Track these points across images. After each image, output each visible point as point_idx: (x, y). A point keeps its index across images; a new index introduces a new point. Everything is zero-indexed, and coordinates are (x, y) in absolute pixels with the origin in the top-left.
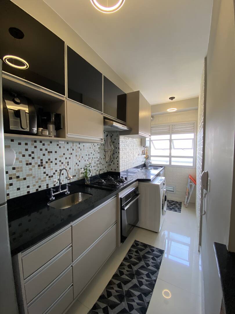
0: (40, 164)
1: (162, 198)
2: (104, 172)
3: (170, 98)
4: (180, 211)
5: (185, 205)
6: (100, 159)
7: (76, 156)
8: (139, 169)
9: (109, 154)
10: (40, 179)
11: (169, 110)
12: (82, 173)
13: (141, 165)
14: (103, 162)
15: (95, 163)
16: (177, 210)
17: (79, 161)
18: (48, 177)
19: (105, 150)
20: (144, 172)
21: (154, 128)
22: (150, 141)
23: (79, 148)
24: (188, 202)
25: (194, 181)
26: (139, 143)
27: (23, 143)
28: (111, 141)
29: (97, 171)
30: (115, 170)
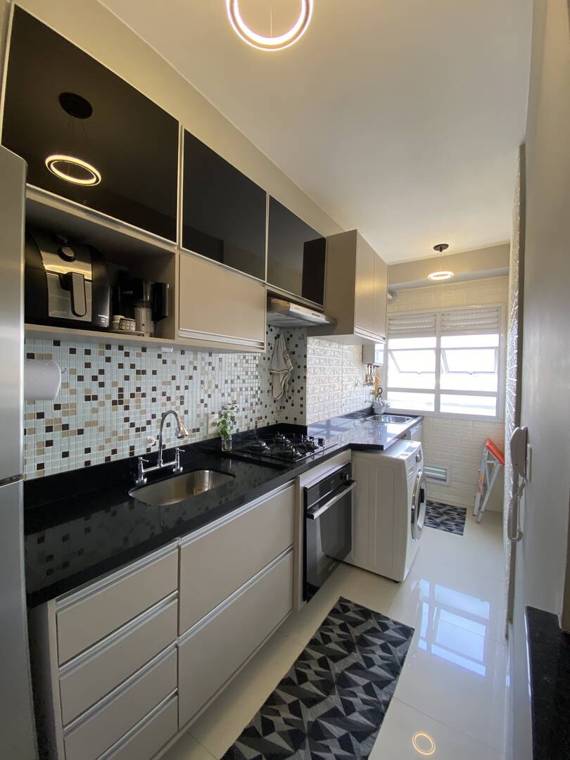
0: (116, 398)
1: (411, 494)
2: (268, 424)
3: (436, 248)
4: (462, 531)
5: (474, 515)
6: (259, 392)
7: (202, 382)
8: (357, 422)
9: (281, 380)
10: (115, 433)
11: (433, 277)
12: (214, 424)
13: (361, 411)
14: (267, 399)
15: (246, 401)
16: (454, 527)
17: (209, 396)
18: (134, 429)
19: (272, 372)
20: (369, 429)
21: (396, 319)
22: (387, 351)
23: (210, 364)
24: (483, 509)
25: (499, 457)
26: (358, 357)
27: (80, 350)
28: (288, 349)
29: (251, 420)
30: (295, 419)
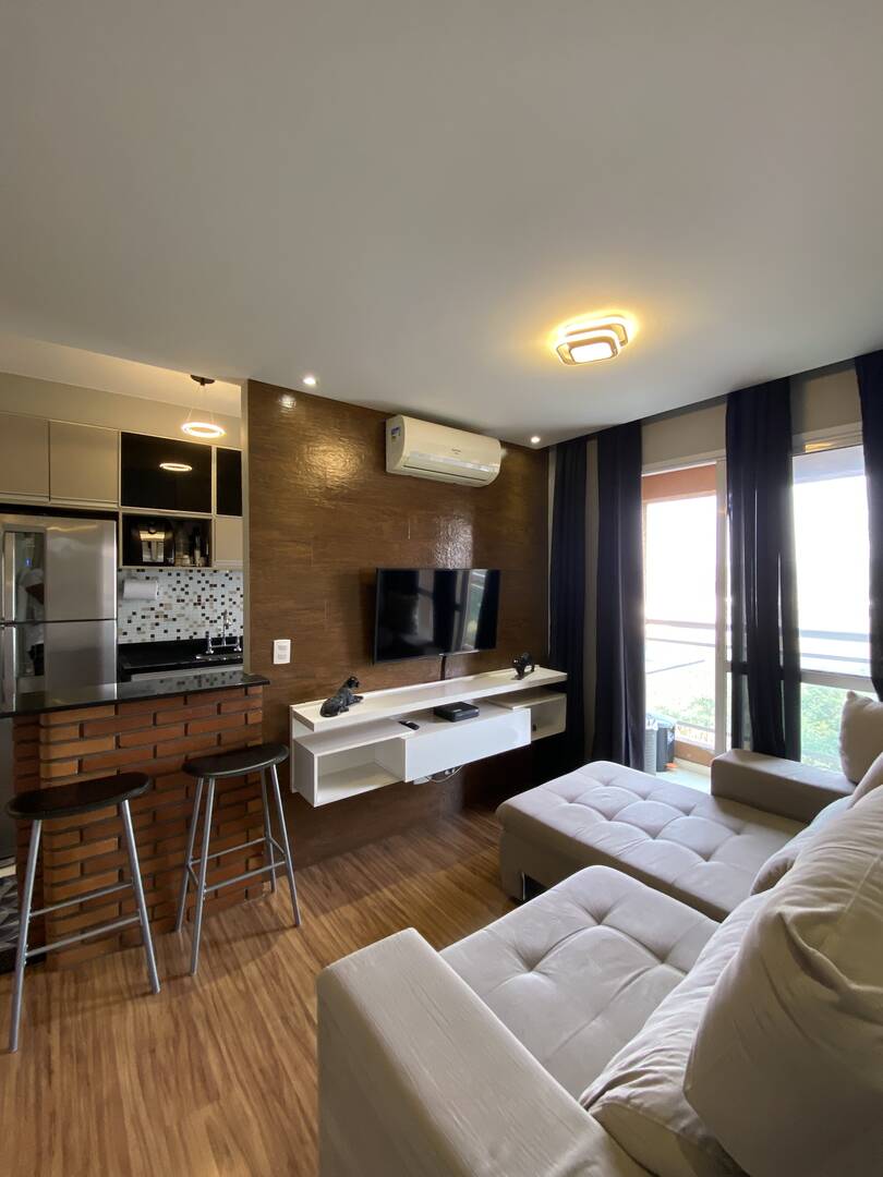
0: (196, 601)
18: (208, 621)
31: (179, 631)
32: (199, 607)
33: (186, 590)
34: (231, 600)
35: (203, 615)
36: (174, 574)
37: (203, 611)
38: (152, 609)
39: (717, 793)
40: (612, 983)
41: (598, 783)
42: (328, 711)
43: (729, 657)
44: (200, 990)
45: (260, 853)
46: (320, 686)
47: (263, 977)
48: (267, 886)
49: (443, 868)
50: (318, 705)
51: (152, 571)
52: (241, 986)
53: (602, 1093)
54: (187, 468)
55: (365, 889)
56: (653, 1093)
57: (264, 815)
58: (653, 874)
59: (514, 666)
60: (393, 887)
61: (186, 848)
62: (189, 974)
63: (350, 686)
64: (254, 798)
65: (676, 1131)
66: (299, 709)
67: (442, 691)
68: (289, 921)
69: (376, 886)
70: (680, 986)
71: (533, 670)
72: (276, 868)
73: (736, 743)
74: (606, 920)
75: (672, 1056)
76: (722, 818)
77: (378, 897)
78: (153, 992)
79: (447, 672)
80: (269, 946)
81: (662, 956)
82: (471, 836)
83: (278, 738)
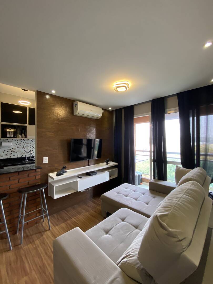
0: (23, 147)
31: (18, 155)
32: (24, 149)
33: (20, 144)
34: (32, 147)
35: (25, 151)
36: (16, 140)
37: (25, 150)
38: (10, 149)
39: (150, 189)
40: (125, 235)
41: (124, 189)
42: (58, 175)
43: (152, 159)
44: (23, 248)
45: (40, 212)
46: (56, 169)
47: (40, 243)
48: (42, 220)
49: (88, 212)
50: (55, 173)
51: (10, 139)
52: (34, 246)
53: (121, 261)
54: (20, 112)
55: (68, 219)
56: (132, 259)
57: (41, 202)
58: (136, 209)
59: (105, 162)
60: (75, 217)
61: (19, 212)
62: (20, 244)
63: (64, 168)
64: (38, 198)
65: (136, 267)
66: (50, 174)
67: (88, 169)
68: (48, 229)
69: (71, 218)
70: (139, 234)
71: (110, 163)
72: (44, 215)
73: (154, 178)
74: (125, 220)
75: (136, 250)
76: (151, 195)
77: (71, 220)
78: (10, 250)
79: (89, 164)
80: (42, 236)
81: (137, 227)
82: (94, 203)
83: (45, 182)
